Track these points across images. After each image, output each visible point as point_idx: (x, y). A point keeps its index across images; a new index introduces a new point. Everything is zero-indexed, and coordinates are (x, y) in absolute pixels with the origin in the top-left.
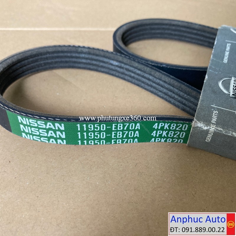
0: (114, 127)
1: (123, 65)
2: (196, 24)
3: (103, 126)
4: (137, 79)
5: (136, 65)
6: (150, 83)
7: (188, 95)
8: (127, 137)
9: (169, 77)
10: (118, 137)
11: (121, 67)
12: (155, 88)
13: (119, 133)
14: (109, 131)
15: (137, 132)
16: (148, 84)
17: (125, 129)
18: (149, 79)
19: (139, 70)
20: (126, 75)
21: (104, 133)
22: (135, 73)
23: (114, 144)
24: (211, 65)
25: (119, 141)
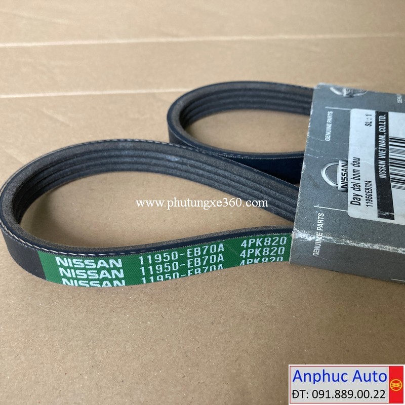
0: (189, 253)
1: (185, 160)
3: (175, 254)
4: (208, 178)
5: (205, 158)
6: (226, 181)
7: (281, 193)
8: (208, 264)
9: (252, 171)
10: (196, 265)
11: (182, 163)
12: (234, 187)
13: (197, 260)
14: (182, 260)
15: (221, 255)
16: (223, 183)
17: (204, 253)
18: (225, 177)
19: (209, 165)
20: (192, 173)
21: (177, 263)
22: (203, 170)
23: (191, 275)
24: (308, 146)
25: (198, 271)
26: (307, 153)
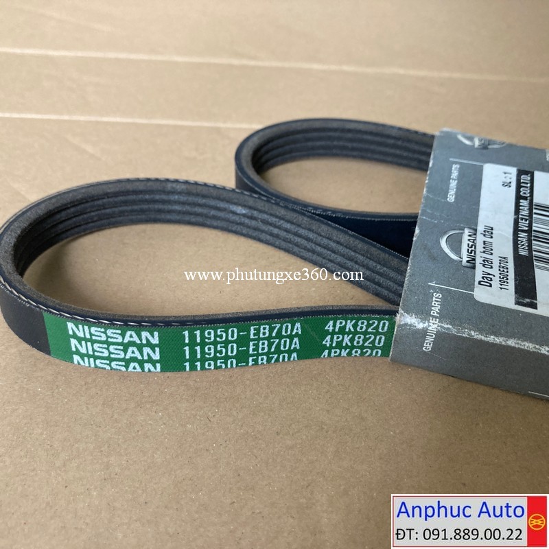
0: (252, 332)
1: (255, 213)
2: (392, 127)
3: (233, 332)
4: (285, 240)
5: (282, 212)
6: (310, 245)
7: (384, 265)
8: (278, 351)
9: (346, 233)
10: (260, 351)
11: (252, 218)
12: (319, 254)
13: (263, 344)
14: (243, 341)
15: (296, 340)
16: (306, 249)
17: (274, 335)
18: (308, 239)
19: (288, 221)
20: (263, 231)
21: (235, 345)
22: (279, 227)
23: (253, 365)
24: (425, 206)
25: (262, 359)
26: (422, 214)
